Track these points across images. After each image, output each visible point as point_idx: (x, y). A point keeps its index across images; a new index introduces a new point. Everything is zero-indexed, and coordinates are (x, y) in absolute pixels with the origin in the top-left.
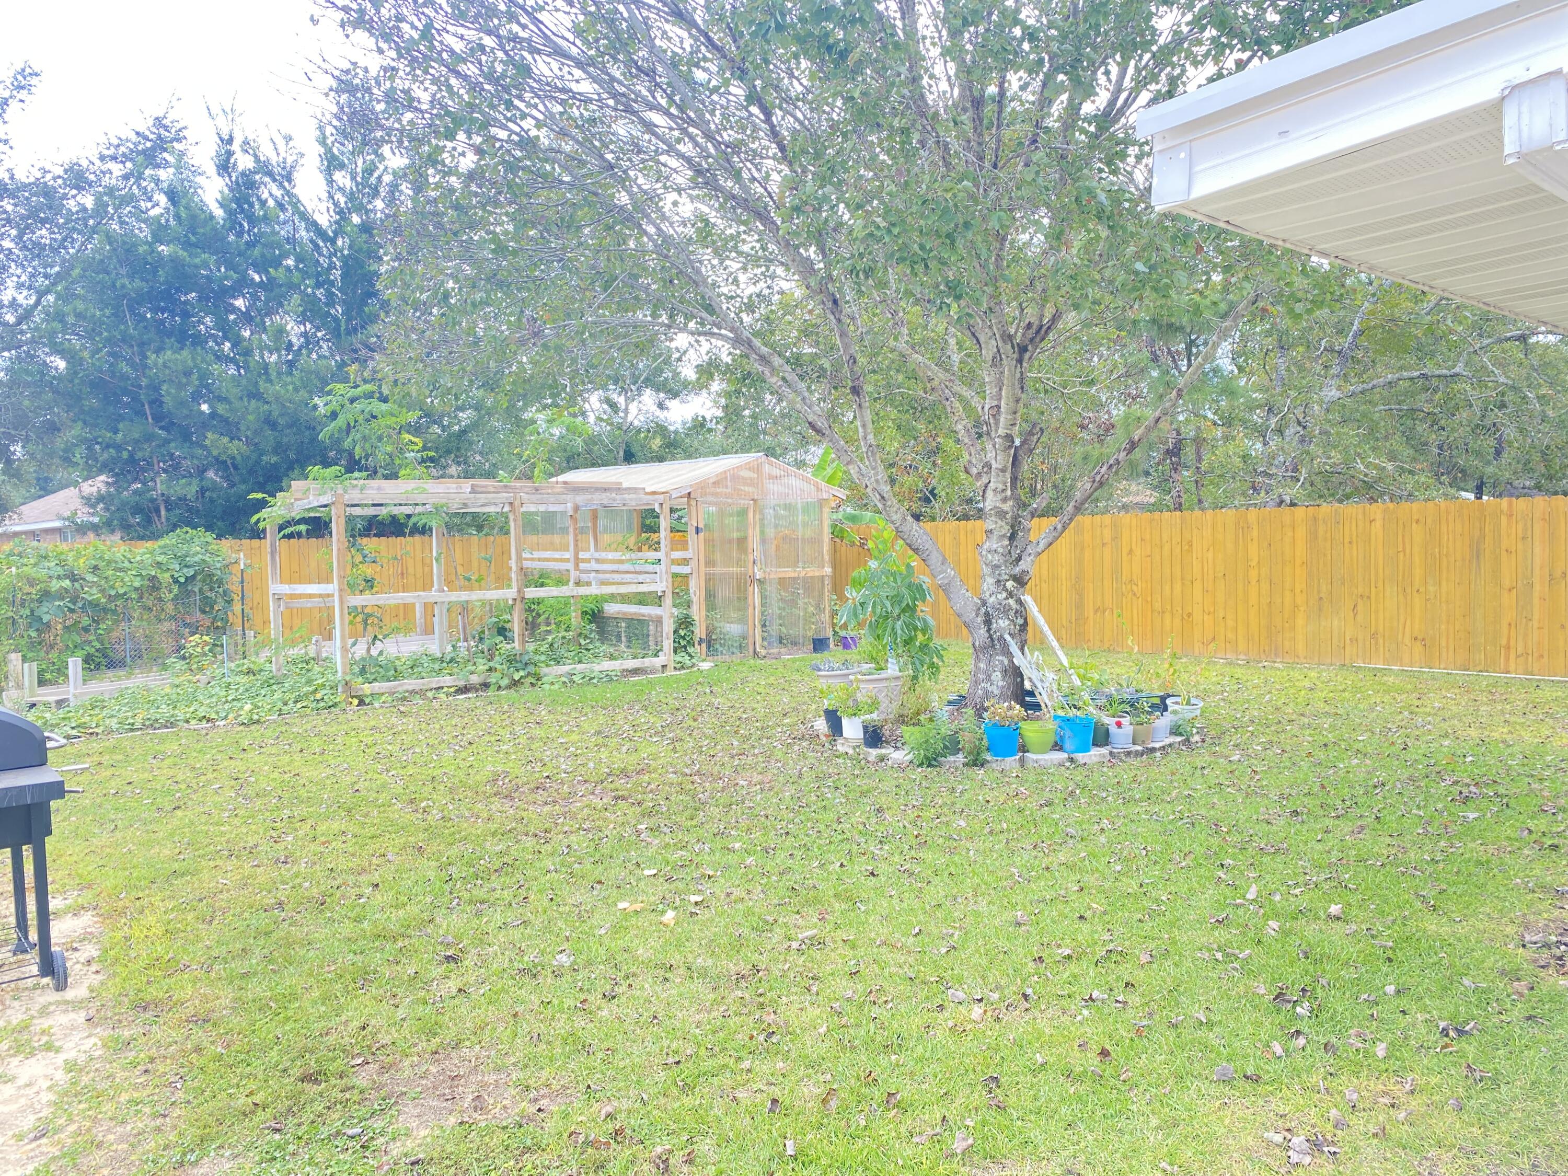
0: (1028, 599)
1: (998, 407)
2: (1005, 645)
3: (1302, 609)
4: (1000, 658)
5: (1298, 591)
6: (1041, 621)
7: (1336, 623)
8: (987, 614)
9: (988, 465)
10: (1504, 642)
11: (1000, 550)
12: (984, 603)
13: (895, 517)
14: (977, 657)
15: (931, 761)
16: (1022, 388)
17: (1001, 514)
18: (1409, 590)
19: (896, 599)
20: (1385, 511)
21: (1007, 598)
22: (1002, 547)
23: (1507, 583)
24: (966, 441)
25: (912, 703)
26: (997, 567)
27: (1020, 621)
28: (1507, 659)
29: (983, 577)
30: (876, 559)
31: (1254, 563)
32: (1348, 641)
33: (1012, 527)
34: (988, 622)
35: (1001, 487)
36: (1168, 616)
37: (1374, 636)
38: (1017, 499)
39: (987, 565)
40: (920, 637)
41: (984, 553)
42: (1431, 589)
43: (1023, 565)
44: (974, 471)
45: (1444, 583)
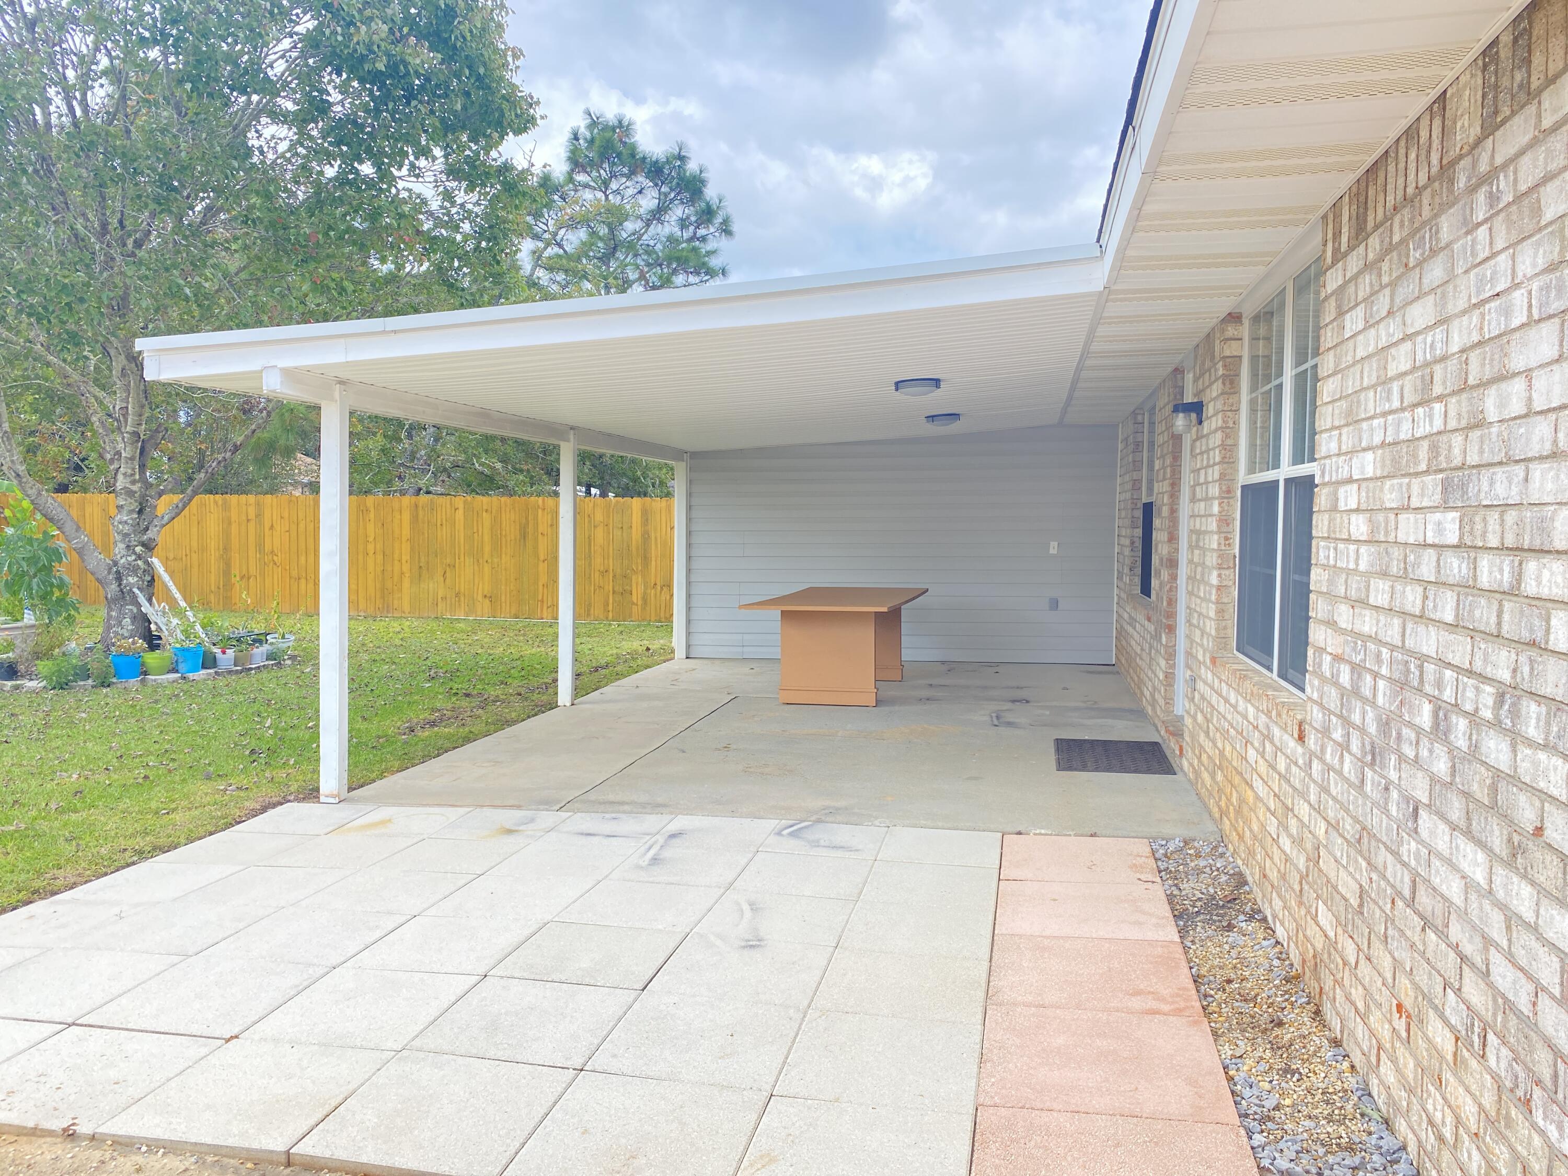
0: (155, 561)
1: (127, 408)
2: (135, 597)
3: (407, 575)
4: (130, 607)
5: (404, 561)
6: (166, 577)
7: (431, 585)
8: (118, 572)
9: (119, 453)
10: (540, 598)
11: (130, 522)
12: (116, 563)
13: (30, 492)
14: (109, 607)
15: (63, 686)
16: (146, 397)
17: (130, 493)
18: (481, 561)
19: (32, 560)
20: (465, 502)
21: (135, 560)
22: (132, 519)
23: (542, 558)
24: (101, 431)
25: (45, 640)
26: (126, 535)
27: (148, 578)
28: (542, 610)
29: (115, 543)
30: (13, 526)
31: (371, 539)
32: (440, 600)
33: (141, 504)
34: (119, 578)
35: (129, 471)
36: (303, 581)
37: (457, 595)
38: (143, 480)
39: (118, 533)
40: (57, 594)
41: (116, 523)
42: (496, 560)
43: (150, 534)
44: (108, 456)
45: (503, 556)
